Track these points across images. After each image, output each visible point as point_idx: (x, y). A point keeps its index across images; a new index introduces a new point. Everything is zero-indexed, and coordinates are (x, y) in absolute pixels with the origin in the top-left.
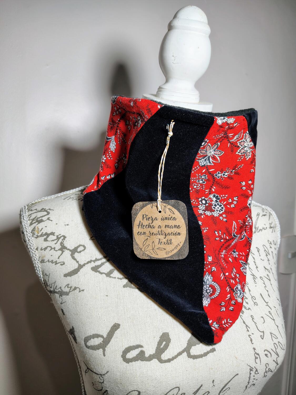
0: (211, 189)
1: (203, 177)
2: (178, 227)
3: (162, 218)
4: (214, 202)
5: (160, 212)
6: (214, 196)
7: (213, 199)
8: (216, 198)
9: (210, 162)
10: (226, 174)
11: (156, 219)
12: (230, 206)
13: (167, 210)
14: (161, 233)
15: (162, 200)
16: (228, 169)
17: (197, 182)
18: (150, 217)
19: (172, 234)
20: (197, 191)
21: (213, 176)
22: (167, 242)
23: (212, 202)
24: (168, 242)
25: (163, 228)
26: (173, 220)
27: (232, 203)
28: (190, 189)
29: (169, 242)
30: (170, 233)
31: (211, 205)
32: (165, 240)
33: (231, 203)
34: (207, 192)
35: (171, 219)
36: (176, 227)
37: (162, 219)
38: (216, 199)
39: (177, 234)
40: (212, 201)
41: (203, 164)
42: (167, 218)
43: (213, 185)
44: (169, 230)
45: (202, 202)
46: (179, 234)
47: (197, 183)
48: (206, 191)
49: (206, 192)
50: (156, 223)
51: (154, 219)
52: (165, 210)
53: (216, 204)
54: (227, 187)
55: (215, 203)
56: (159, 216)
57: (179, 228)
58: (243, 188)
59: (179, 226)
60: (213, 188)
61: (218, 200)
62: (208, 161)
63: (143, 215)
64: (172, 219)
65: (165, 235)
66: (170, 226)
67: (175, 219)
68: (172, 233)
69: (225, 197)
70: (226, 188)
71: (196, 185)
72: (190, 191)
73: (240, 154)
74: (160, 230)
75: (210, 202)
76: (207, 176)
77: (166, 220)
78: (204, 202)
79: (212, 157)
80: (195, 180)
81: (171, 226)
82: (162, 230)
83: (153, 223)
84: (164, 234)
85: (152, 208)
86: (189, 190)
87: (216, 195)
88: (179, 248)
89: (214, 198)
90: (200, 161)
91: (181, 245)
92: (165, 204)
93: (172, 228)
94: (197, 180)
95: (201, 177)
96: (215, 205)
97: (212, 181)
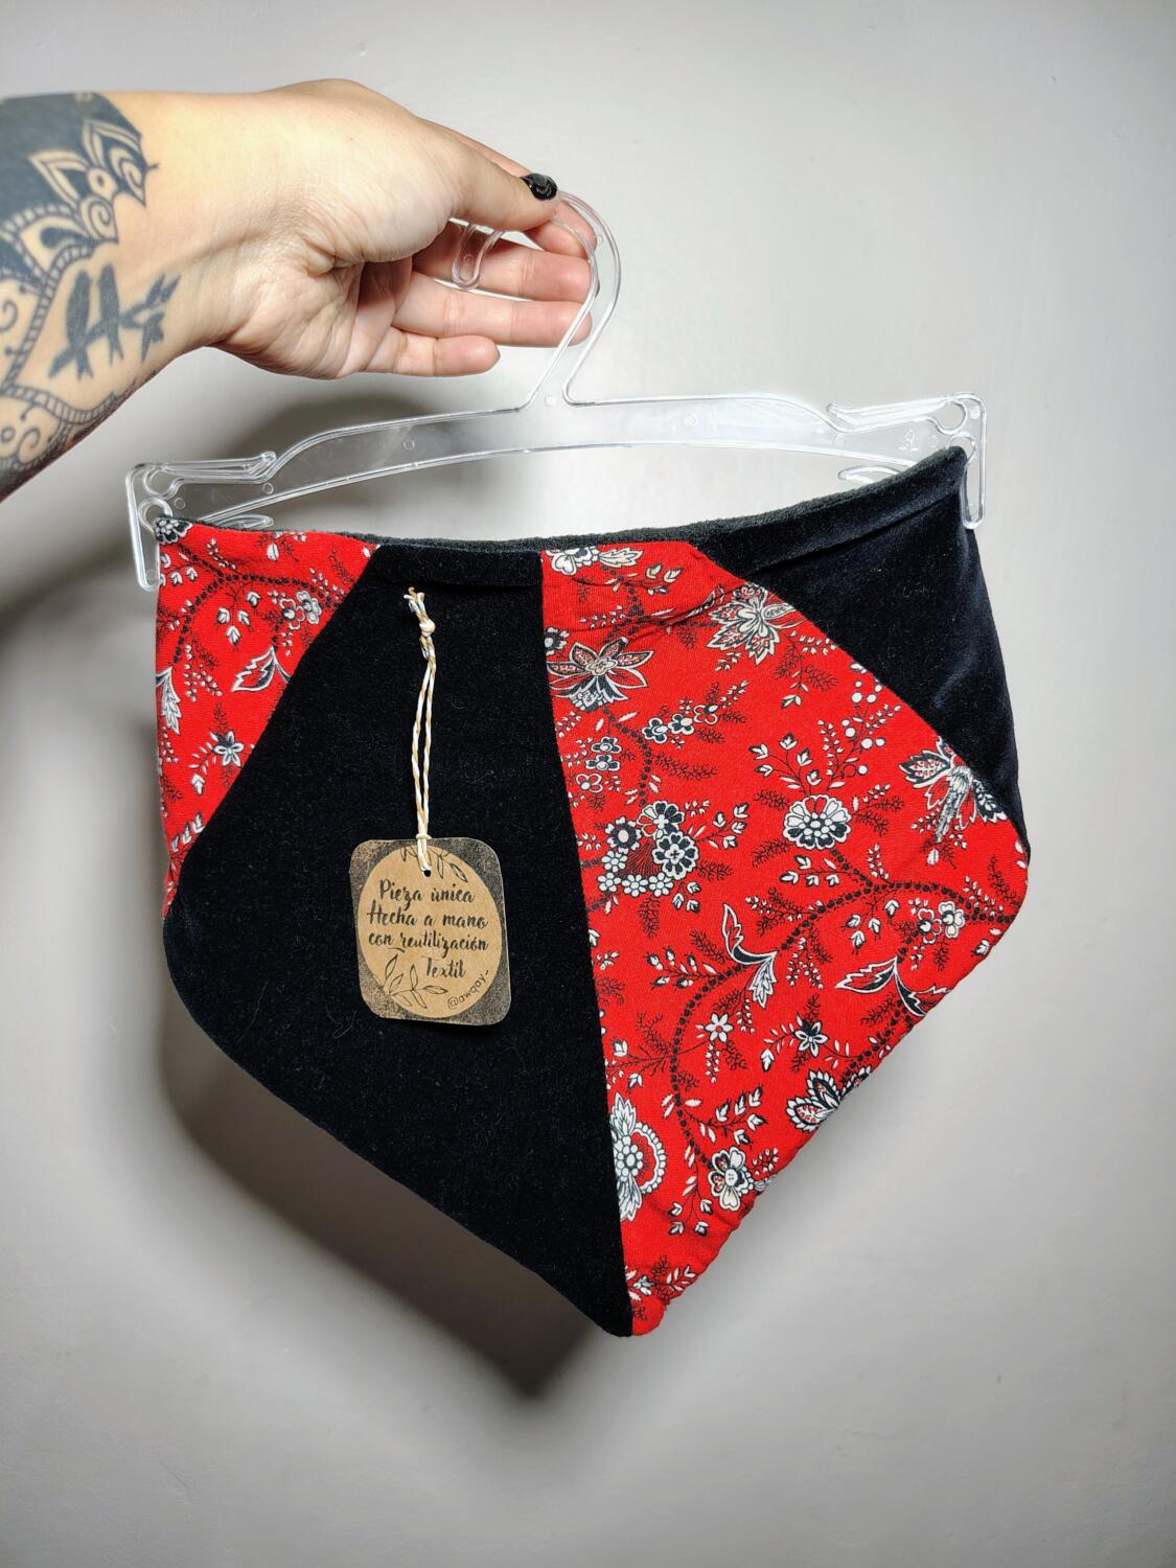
0: (643, 786)
1: (604, 748)
2: (478, 924)
3: (433, 894)
4: (660, 834)
5: (428, 873)
6: (660, 809)
7: (656, 822)
8: (666, 817)
9: (611, 693)
10: (686, 722)
11: (418, 895)
12: (721, 845)
13: (447, 868)
14: (431, 940)
15: (430, 838)
16: (686, 704)
17: (587, 767)
18: (402, 889)
19: (464, 945)
20: (595, 800)
21: (641, 739)
22: (451, 969)
23: (654, 835)
24: (454, 968)
25: (438, 925)
26: (464, 899)
27: (726, 830)
28: (570, 795)
29: (456, 971)
30: (458, 942)
31: (648, 844)
32: (444, 964)
33: (721, 829)
34: (633, 798)
35: (458, 898)
36: (473, 923)
37: (435, 897)
38: (667, 821)
39: (477, 944)
40: (655, 827)
41: (588, 704)
42: (447, 892)
43: (648, 770)
44: (453, 933)
45: (616, 839)
46: (483, 945)
47: (588, 772)
48: (629, 793)
49: (630, 797)
50: (419, 909)
51: (411, 896)
52: (441, 868)
53: (666, 841)
54: (704, 773)
55: (665, 837)
56: (426, 887)
57: (481, 925)
58: (762, 769)
59: (481, 919)
60: (653, 781)
61: (675, 825)
62: (604, 691)
63: (382, 884)
64: (461, 897)
65: (445, 947)
66: (457, 918)
67: (470, 897)
68: (463, 941)
69: (703, 807)
70: (700, 774)
71: (588, 778)
72: (569, 803)
73: (723, 647)
74: (429, 930)
75: (646, 835)
76: (616, 740)
77: (445, 900)
78: (624, 836)
79: (612, 677)
80: (579, 762)
81: (460, 919)
82: (435, 933)
83: (410, 908)
84: (441, 944)
85: (405, 860)
86: (567, 802)
87: (668, 806)
88: (484, 988)
89: (662, 817)
90: (571, 696)
91: (490, 979)
92: (439, 851)
93: (463, 924)
94: (587, 762)
95: (597, 748)
96: (666, 845)
97: (641, 758)
